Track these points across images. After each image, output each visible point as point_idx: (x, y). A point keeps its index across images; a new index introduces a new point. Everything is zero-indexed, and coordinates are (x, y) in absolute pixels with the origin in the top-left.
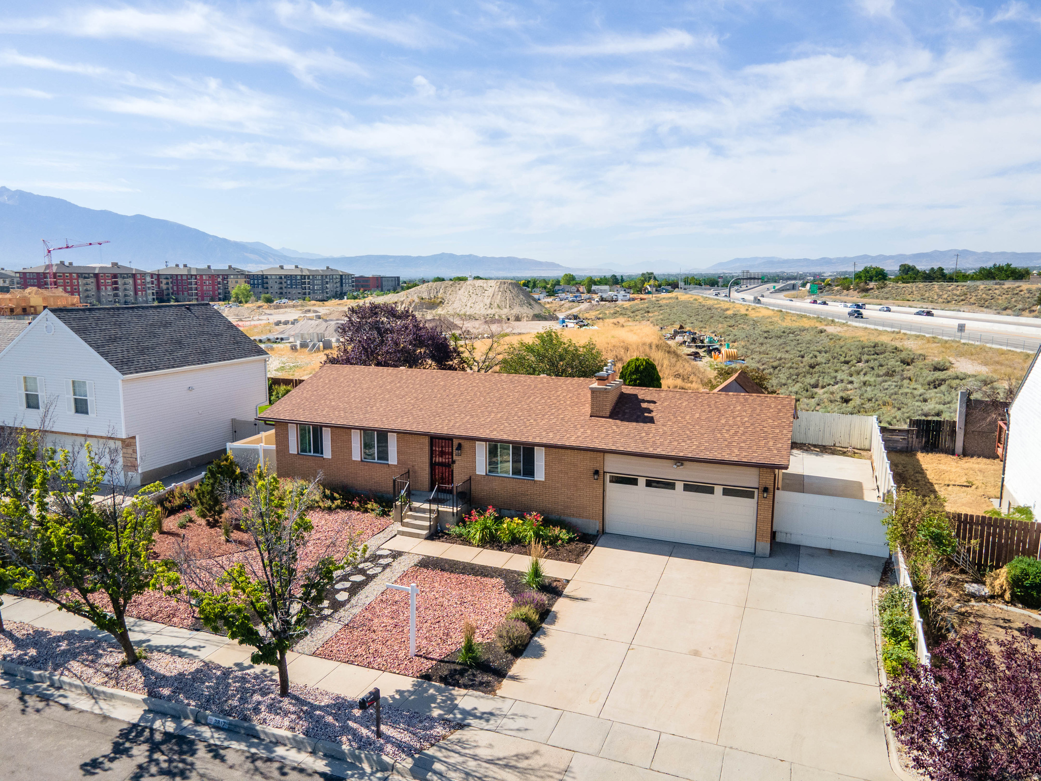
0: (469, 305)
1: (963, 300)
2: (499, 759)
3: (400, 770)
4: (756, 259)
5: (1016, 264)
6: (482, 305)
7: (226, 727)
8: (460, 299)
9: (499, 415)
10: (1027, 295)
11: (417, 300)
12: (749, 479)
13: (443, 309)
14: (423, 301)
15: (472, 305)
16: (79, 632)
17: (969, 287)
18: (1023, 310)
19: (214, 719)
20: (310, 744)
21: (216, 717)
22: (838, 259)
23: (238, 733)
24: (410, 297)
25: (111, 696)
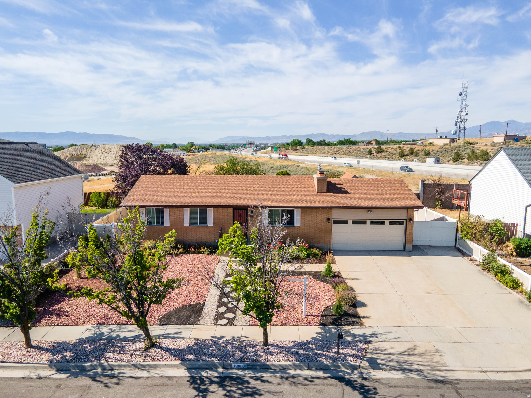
0: (102, 158)
1: (338, 153)
2: (403, 352)
3: (364, 367)
4: (237, 136)
5: (353, 139)
6: (110, 158)
7: (246, 367)
8: (96, 155)
9: (269, 195)
10: (363, 151)
11: (69, 156)
12: (402, 215)
13: (86, 161)
14: (73, 156)
15: (104, 158)
16: (86, 338)
17: (339, 148)
18: (363, 157)
19: (236, 365)
20: (305, 366)
21: (237, 363)
22: (273, 137)
23: (256, 369)
24: (64, 154)
25: (156, 366)
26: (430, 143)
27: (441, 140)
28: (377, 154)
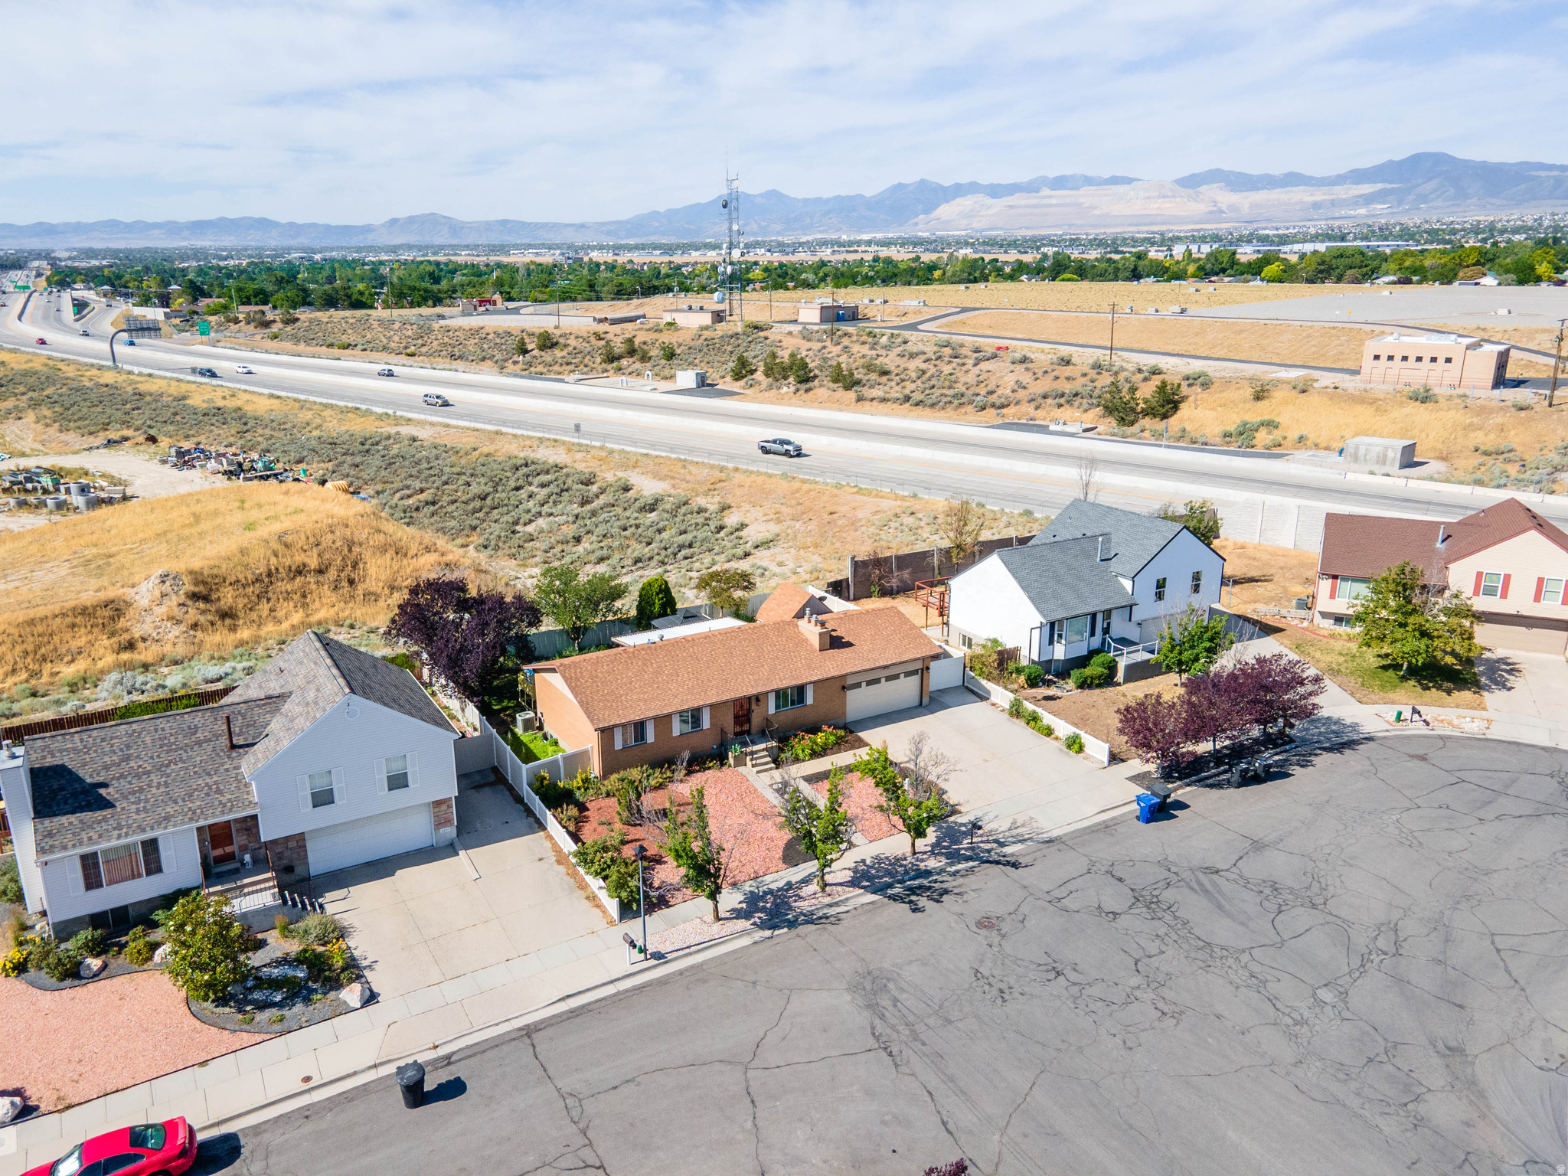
2: (1009, 828)
3: (994, 848)
18: (506, 360)
21: (905, 876)
23: (923, 875)
25: (847, 899)
26: (670, 324)
27: (691, 315)
28: (543, 353)
